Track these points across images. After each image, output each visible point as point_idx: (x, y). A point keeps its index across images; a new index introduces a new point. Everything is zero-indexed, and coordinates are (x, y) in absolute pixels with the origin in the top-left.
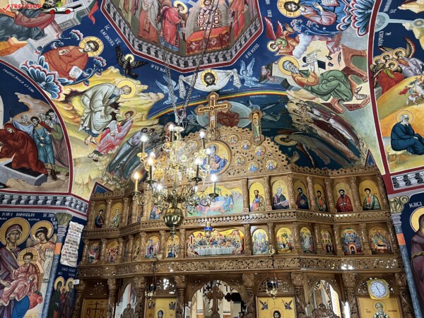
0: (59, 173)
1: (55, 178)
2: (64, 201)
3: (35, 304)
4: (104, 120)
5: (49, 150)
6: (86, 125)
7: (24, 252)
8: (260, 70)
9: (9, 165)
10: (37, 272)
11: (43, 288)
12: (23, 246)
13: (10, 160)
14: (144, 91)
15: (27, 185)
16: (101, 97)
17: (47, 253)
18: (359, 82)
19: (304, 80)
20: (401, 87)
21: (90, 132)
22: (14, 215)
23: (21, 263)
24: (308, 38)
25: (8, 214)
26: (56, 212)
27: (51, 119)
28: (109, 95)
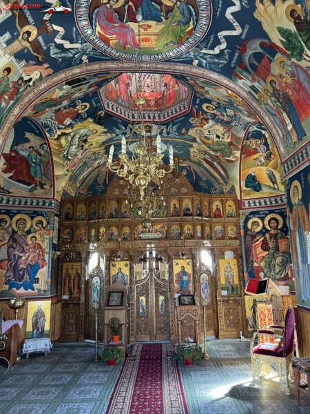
0: (45, 184)
1: (42, 188)
2: (51, 204)
3: (43, 266)
4: (76, 150)
5: (38, 168)
6: (65, 153)
7: (30, 236)
8: (182, 130)
9: (11, 178)
10: (40, 247)
11: (46, 257)
12: (29, 232)
13: (12, 174)
14: (104, 133)
15: (24, 192)
16: (78, 136)
17: (45, 237)
18: (236, 150)
19: (206, 141)
20: (255, 157)
21: (67, 158)
22: (19, 212)
23: (30, 243)
24: (214, 123)
25: (15, 212)
26: (46, 210)
27: (43, 149)
28: (84, 135)
